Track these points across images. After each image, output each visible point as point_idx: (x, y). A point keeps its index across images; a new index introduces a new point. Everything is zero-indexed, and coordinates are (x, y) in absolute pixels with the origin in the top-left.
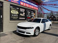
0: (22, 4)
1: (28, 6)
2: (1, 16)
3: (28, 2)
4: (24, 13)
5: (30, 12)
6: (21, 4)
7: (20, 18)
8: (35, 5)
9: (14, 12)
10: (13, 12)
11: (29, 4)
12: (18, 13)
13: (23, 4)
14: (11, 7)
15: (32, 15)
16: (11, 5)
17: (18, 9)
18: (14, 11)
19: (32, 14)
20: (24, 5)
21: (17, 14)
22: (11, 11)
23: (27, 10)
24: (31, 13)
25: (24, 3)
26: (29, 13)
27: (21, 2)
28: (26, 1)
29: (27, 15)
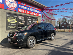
3: (28, 9)
5: (31, 20)
6: (20, 11)
8: (37, 12)
9: (11, 21)
11: (29, 11)
13: (22, 11)
14: (7, 15)
18: (11, 19)
19: (34, 21)
20: (23, 12)
23: (27, 17)
27: (19, 9)
28: (25, 8)
29: (28, 23)
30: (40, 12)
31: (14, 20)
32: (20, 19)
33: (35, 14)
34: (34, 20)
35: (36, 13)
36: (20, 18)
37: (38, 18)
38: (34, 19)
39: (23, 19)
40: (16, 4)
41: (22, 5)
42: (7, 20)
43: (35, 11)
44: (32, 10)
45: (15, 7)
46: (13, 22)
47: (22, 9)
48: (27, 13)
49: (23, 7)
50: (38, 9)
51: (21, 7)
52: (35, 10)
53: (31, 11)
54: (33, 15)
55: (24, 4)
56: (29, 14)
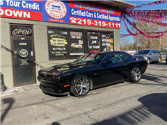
3: (90, 15)
4: (81, 42)
5: (97, 38)
9: (57, 42)
10: (55, 42)
11: (93, 19)
12: (66, 43)
13: (77, 21)
14: (50, 32)
16: (49, 28)
17: (66, 33)
18: (57, 39)
19: (103, 40)
20: (79, 23)
21: (64, 45)
22: (51, 41)
23: (89, 33)
26: (95, 40)
28: (83, 14)
30: (118, 19)
33: (104, 24)
34: (105, 38)
35: (107, 21)
36: (74, 35)
37: (113, 32)
38: (104, 36)
39: (80, 38)
40: (65, 9)
41: (76, 9)
42: (49, 42)
43: (106, 17)
44: (99, 17)
45: (64, 15)
46: (61, 44)
47: (77, 16)
48: (87, 25)
49: (80, 13)
50: (112, 12)
51: (75, 13)
52: (106, 15)
53: (96, 19)
54: (102, 27)
55: (81, 7)
56: (92, 25)
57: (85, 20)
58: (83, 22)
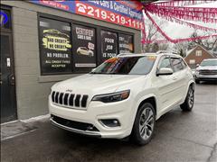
0: (84, 11)
1: (105, 16)
2: (8, 59)
4: (91, 46)
5: (113, 41)
6: (79, 10)
7: (77, 65)
9: (54, 43)
10: (52, 43)
11: (108, 10)
12: (70, 46)
13: (87, 10)
14: (42, 24)
15: (123, 49)
16: (41, 17)
17: (68, 29)
18: (54, 38)
19: (121, 46)
20: (90, 13)
21: (66, 50)
23: (103, 32)
24: (117, 42)
25: (89, 8)
26: (110, 44)
27: (78, 5)
29: (105, 51)
31: (61, 41)
32: (80, 37)
33: (124, 22)
35: (127, 17)
36: (81, 34)
38: (121, 39)
39: (89, 38)
43: (125, 11)
44: (117, 8)
46: (61, 47)
48: (100, 19)
53: (113, 11)
54: (120, 25)
57: (97, 11)
58: (95, 13)
